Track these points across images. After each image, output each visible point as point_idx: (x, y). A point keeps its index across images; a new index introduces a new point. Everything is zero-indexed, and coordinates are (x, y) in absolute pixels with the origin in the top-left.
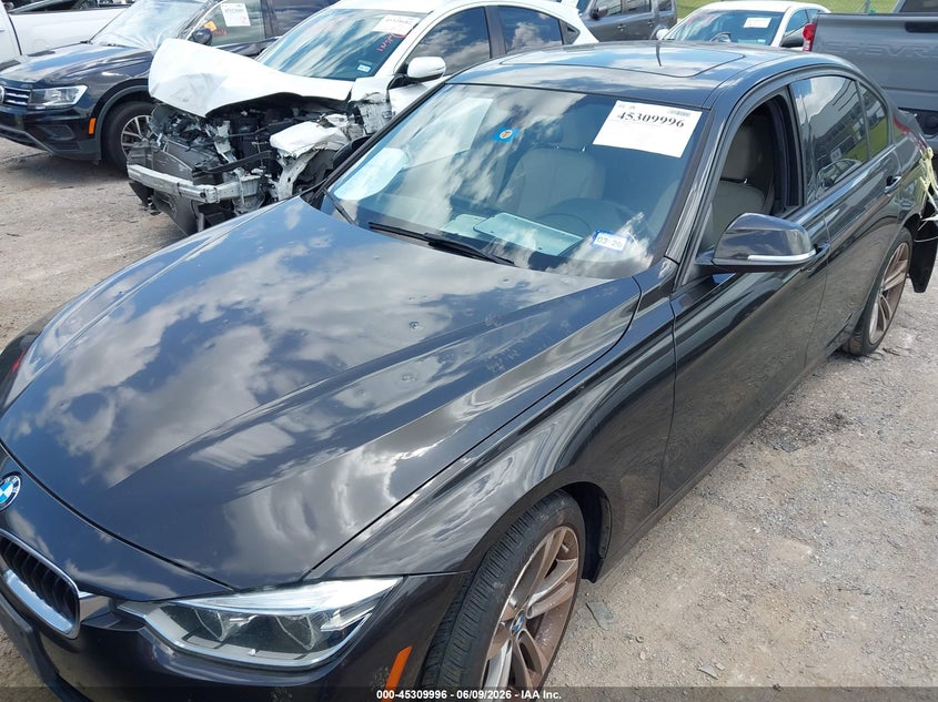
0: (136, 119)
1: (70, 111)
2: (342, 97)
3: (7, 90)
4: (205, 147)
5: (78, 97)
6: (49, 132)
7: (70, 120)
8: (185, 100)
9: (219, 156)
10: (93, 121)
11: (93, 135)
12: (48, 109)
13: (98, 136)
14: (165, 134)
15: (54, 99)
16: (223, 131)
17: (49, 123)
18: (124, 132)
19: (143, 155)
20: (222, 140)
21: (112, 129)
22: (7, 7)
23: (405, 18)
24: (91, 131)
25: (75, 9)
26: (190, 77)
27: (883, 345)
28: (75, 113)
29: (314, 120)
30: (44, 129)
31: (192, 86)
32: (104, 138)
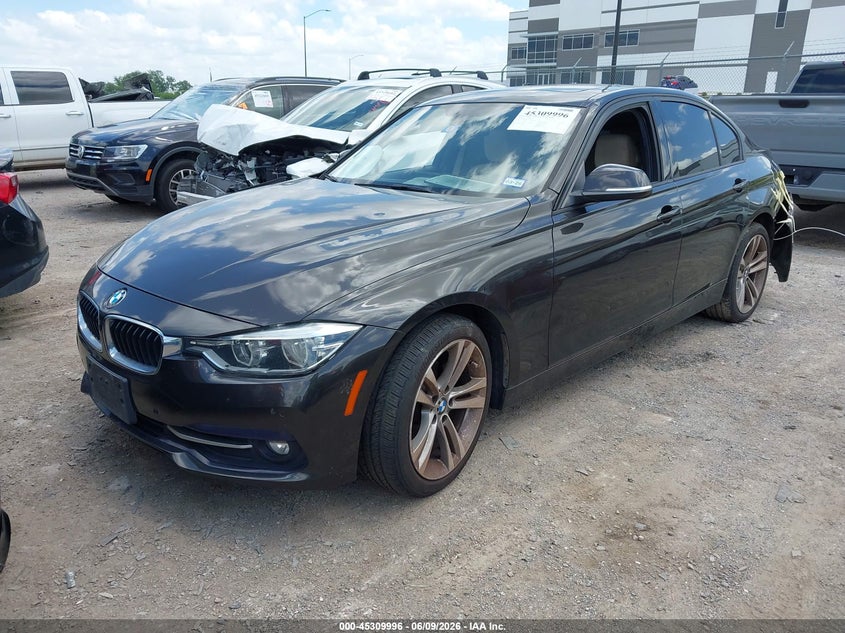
0: (182, 171)
1: (133, 163)
2: (342, 142)
3: (86, 148)
4: (237, 177)
5: (140, 153)
6: (116, 179)
7: (133, 170)
8: (224, 144)
9: (248, 182)
10: (150, 171)
11: (148, 183)
12: (117, 161)
13: (152, 182)
14: (207, 170)
15: (122, 154)
16: (251, 164)
17: (116, 171)
18: (172, 181)
19: (189, 185)
20: (250, 170)
21: (163, 179)
22: (87, 97)
23: (390, 91)
24: (148, 179)
25: (138, 100)
26: (229, 127)
27: (753, 317)
28: (137, 165)
29: (320, 157)
30: (112, 176)
31: (229, 133)
32: (157, 184)
